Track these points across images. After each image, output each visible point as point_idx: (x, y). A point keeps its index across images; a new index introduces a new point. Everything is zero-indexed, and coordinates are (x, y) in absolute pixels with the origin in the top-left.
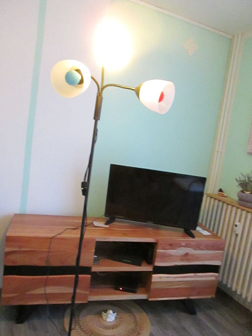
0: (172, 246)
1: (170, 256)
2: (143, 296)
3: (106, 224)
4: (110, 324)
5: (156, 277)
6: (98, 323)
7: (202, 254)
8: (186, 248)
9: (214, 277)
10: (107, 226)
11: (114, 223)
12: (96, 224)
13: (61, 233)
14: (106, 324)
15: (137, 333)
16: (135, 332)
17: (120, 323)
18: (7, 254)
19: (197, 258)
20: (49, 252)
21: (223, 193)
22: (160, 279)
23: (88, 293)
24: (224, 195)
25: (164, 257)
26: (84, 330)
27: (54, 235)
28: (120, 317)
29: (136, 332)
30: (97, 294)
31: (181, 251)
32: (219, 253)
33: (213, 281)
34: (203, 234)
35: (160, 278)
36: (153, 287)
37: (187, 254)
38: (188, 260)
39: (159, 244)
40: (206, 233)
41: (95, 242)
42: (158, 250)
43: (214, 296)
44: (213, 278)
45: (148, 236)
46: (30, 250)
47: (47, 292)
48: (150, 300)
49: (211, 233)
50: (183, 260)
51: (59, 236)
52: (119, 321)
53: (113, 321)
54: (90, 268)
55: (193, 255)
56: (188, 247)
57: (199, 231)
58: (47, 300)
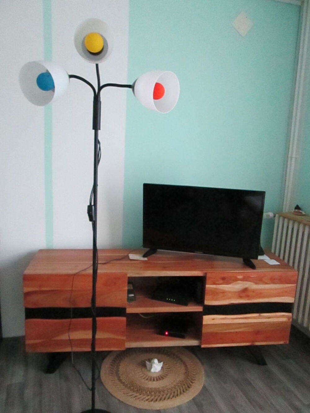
0: (226, 280)
1: (224, 292)
2: (193, 343)
3: (144, 256)
4: (155, 375)
5: (208, 319)
6: (141, 373)
7: (267, 290)
8: (245, 282)
9: (286, 317)
10: (146, 259)
11: (154, 255)
12: (132, 256)
13: (85, 269)
14: (151, 375)
15: (186, 386)
16: (184, 385)
17: (166, 374)
18: (27, 294)
19: (259, 294)
20: (72, 291)
21: (301, 211)
22: (213, 321)
23: (124, 338)
24: (302, 213)
25: (216, 294)
26: (123, 381)
27: (77, 271)
28: (169, 367)
29: (186, 384)
30: (137, 339)
31: (238, 286)
32: (288, 287)
33: (285, 322)
34: (269, 264)
35: (213, 319)
36: (204, 330)
37: (245, 290)
38: (248, 297)
39: (207, 278)
40: (273, 262)
41: (127, 279)
42: (207, 286)
43: (288, 342)
44: (285, 319)
45: (194, 268)
46: (52, 289)
47: (71, 338)
48: (203, 346)
49: (279, 262)
50: (241, 297)
51: (84, 273)
52: (167, 372)
53: (159, 372)
54: (124, 309)
55: (253, 291)
56: (247, 281)
57: (265, 260)
58: (72, 347)
